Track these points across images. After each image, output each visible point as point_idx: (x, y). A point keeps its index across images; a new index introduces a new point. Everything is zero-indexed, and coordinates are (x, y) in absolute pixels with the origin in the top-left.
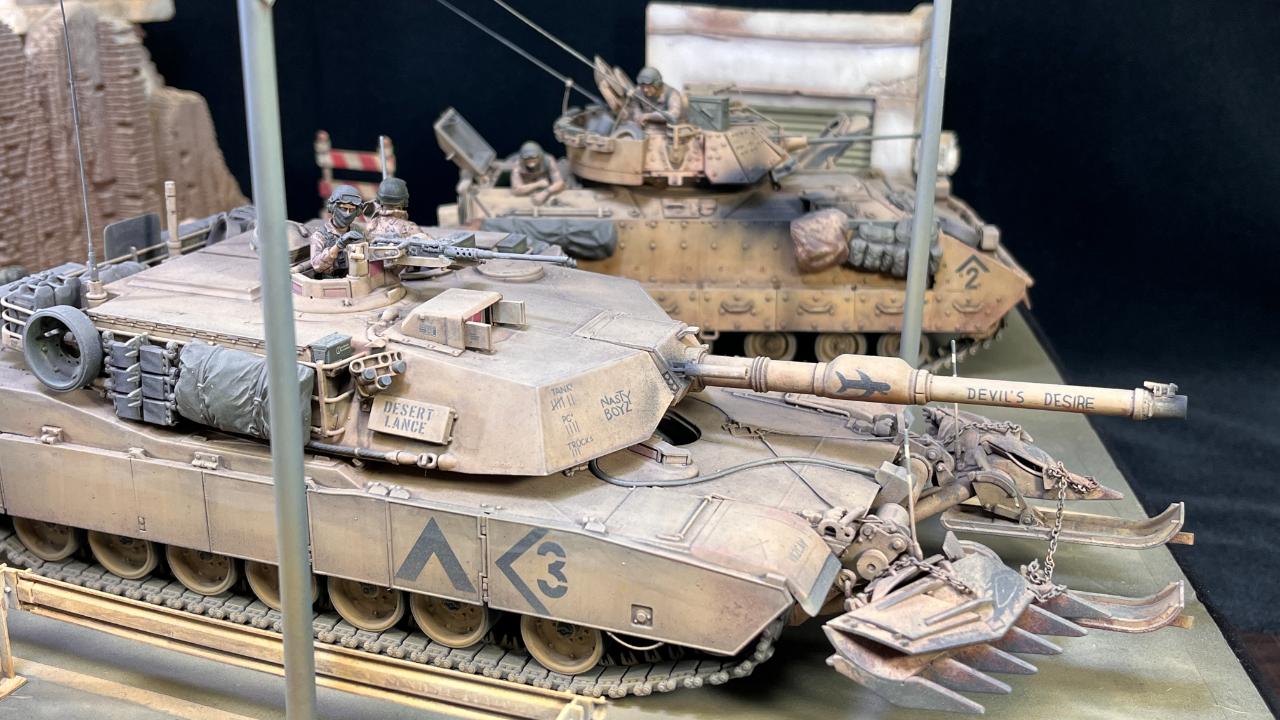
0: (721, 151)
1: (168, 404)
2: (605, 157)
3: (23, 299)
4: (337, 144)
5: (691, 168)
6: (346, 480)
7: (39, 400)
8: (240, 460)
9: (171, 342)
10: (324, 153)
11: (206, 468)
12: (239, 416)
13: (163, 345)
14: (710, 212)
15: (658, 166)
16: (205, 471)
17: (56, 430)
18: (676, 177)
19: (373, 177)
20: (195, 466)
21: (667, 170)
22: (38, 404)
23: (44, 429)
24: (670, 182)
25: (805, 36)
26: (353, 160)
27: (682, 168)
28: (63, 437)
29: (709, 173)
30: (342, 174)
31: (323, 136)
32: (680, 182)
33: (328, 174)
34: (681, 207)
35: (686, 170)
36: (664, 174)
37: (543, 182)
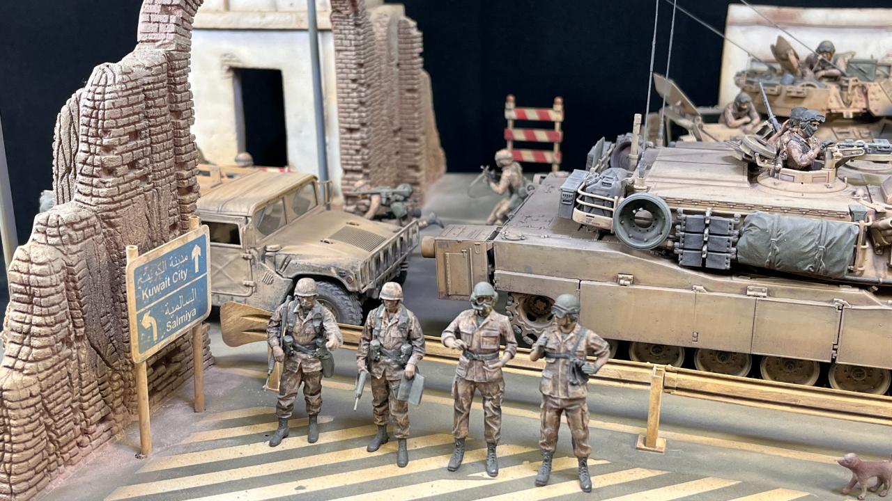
0: (878, 95)
1: (729, 255)
2: (799, 100)
3: (602, 190)
4: (519, 104)
5: (858, 106)
6: (870, 300)
7: (618, 257)
8: (783, 290)
9: (738, 213)
10: (510, 110)
11: (759, 296)
12: (802, 260)
13: (732, 216)
14: (867, 136)
15: (836, 106)
16: (758, 298)
17: (630, 277)
18: (849, 113)
19: (547, 125)
20: (749, 296)
21: (842, 108)
22: (617, 259)
23: (620, 276)
24: (845, 116)
25: (844, 24)
26: (532, 114)
27: (852, 106)
28: (634, 281)
29: (872, 109)
30: (521, 123)
31: (511, 98)
32: (851, 116)
33: (510, 123)
34: (848, 133)
35: (855, 108)
36: (840, 111)
37: (747, 119)
